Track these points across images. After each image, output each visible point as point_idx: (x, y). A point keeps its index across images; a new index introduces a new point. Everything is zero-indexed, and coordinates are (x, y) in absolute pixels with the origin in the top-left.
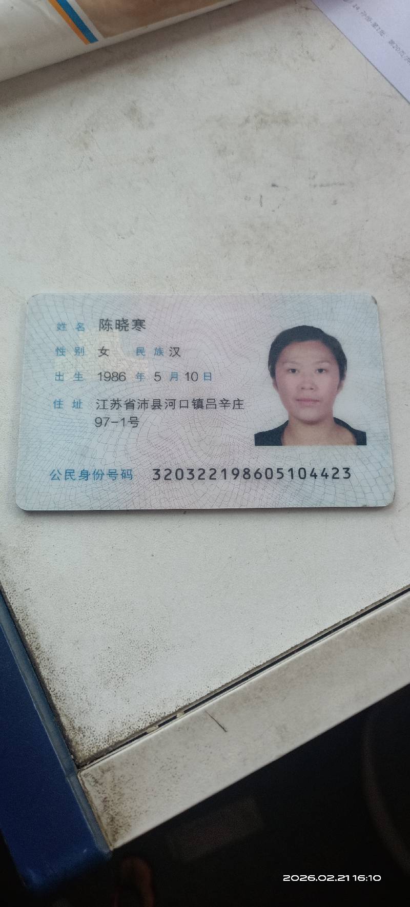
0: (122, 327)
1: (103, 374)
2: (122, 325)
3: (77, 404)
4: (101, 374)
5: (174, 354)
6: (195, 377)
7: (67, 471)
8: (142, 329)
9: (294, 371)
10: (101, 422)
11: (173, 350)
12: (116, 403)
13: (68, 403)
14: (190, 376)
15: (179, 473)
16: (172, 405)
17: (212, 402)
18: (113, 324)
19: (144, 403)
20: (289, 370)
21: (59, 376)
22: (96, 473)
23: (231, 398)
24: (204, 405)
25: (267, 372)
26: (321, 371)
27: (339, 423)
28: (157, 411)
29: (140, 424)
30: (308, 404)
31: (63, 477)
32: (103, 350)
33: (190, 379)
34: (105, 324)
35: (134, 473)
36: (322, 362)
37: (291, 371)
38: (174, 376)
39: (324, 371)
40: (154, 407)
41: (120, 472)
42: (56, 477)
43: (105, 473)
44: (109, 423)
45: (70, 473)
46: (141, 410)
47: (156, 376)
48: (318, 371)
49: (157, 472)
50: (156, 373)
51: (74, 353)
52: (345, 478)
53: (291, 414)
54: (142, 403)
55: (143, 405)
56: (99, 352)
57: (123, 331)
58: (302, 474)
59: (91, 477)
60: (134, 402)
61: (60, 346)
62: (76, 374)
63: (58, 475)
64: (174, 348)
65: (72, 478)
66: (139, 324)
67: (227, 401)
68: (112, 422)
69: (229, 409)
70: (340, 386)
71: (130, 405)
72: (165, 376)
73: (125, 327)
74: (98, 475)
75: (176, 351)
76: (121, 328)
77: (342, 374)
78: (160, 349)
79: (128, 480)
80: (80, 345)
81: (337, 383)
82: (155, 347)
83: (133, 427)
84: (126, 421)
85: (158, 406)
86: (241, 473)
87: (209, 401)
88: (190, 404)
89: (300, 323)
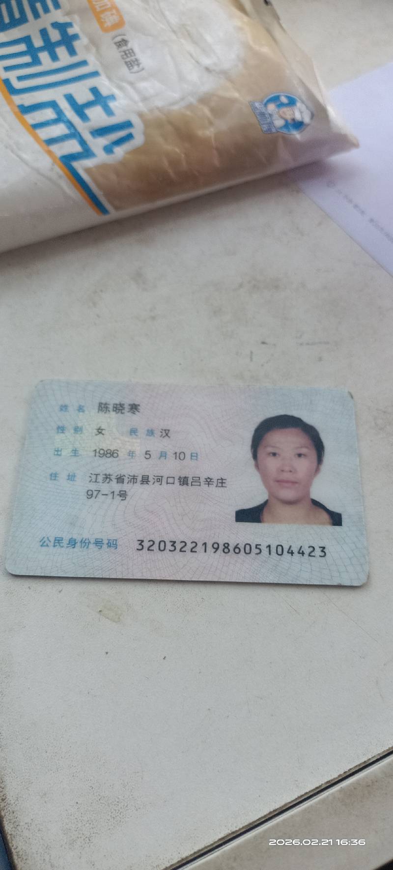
0: (119, 410)
1: (98, 451)
2: (119, 408)
3: (71, 477)
4: (95, 450)
5: (164, 434)
6: (182, 457)
7: (57, 539)
8: (137, 413)
9: (274, 454)
10: (92, 495)
11: (164, 432)
12: (107, 477)
13: (63, 476)
15: (162, 545)
16: (159, 482)
17: (196, 481)
18: (111, 407)
19: (134, 479)
20: (269, 454)
21: (58, 451)
22: (83, 541)
23: (215, 476)
24: (190, 482)
26: (300, 455)
27: (316, 504)
28: (145, 486)
29: (128, 498)
30: (286, 485)
31: (52, 544)
32: (99, 429)
33: (177, 458)
34: (103, 407)
35: (119, 543)
36: (301, 447)
37: (271, 454)
38: (163, 455)
39: (302, 456)
40: (142, 483)
41: (105, 542)
42: (45, 544)
43: (92, 542)
44: (100, 496)
45: (59, 540)
46: (131, 485)
47: (146, 454)
48: (297, 456)
49: (141, 543)
50: (146, 452)
51: (72, 431)
52: (321, 556)
53: (271, 494)
54: (131, 479)
55: (132, 480)
56: (96, 431)
57: (119, 414)
58: (280, 550)
59: (78, 544)
60: (124, 477)
61: (60, 424)
62: (73, 450)
63: (47, 542)
64: (165, 430)
65: (60, 545)
66: (134, 408)
67: (211, 479)
68: (103, 495)
69: (213, 488)
70: (317, 470)
71: (120, 479)
72: (155, 455)
73: (122, 410)
74: (85, 543)
75: (166, 433)
76: (117, 411)
77: (320, 459)
78: (152, 430)
79: (112, 549)
80: (79, 425)
81: (315, 467)
82: (146, 429)
83: (122, 500)
84: (116, 493)
85: (146, 482)
86: (221, 547)
87: (194, 478)
88: (177, 481)
89: (281, 412)
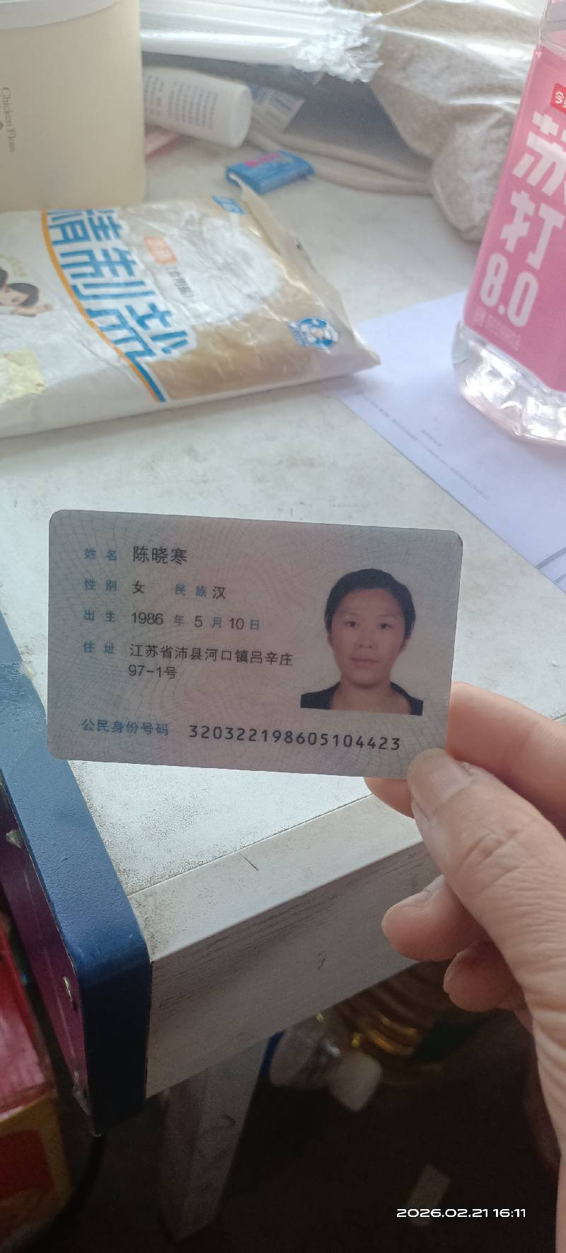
0: (160, 557)
1: (137, 614)
2: (160, 555)
3: (109, 649)
4: (135, 614)
5: (218, 594)
6: (240, 625)
7: (100, 722)
8: (183, 562)
9: (353, 624)
10: (135, 671)
11: (217, 590)
12: (152, 649)
13: (99, 646)
14: (236, 623)
15: (218, 731)
16: (213, 656)
17: (257, 656)
18: (149, 553)
19: (183, 652)
20: (346, 624)
21: (89, 614)
22: (130, 725)
23: (279, 651)
24: (249, 657)
25: (322, 624)
26: (384, 626)
27: (396, 689)
28: (197, 661)
29: (177, 675)
30: (363, 664)
31: (95, 727)
32: (137, 585)
33: (235, 626)
34: (139, 553)
35: (170, 728)
36: (387, 615)
37: (349, 625)
38: (217, 622)
39: (387, 627)
40: (193, 657)
41: (155, 726)
42: (88, 727)
43: (140, 727)
44: (145, 673)
45: (103, 723)
46: (179, 659)
47: (196, 620)
48: (380, 627)
49: (194, 729)
50: (197, 617)
51: (105, 587)
52: (392, 749)
53: (344, 675)
54: (180, 652)
55: (181, 654)
56: (133, 587)
57: (161, 564)
58: (348, 741)
59: (125, 729)
60: (171, 650)
61: (88, 577)
62: (107, 614)
63: (90, 724)
64: (219, 588)
65: (105, 729)
66: (179, 555)
67: (275, 654)
68: (148, 671)
69: (276, 666)
70: (403, 646)
71: (167, 652)
72: (207, 621)
73: (163, 558)
74: (132, 727)
75: (220, 592)
76: (158, 559)
77: (407, 633)
78: (202, 587)
79: (163, 735)
80: (112, 578)
81: (400, 642)
82: (196, 585)
83: (170, 678)
84: (163, 670)
85: (198, 656)
86: (283, 736)
87: (254, 654)
88: (234, 656)
89: (368, 565)
